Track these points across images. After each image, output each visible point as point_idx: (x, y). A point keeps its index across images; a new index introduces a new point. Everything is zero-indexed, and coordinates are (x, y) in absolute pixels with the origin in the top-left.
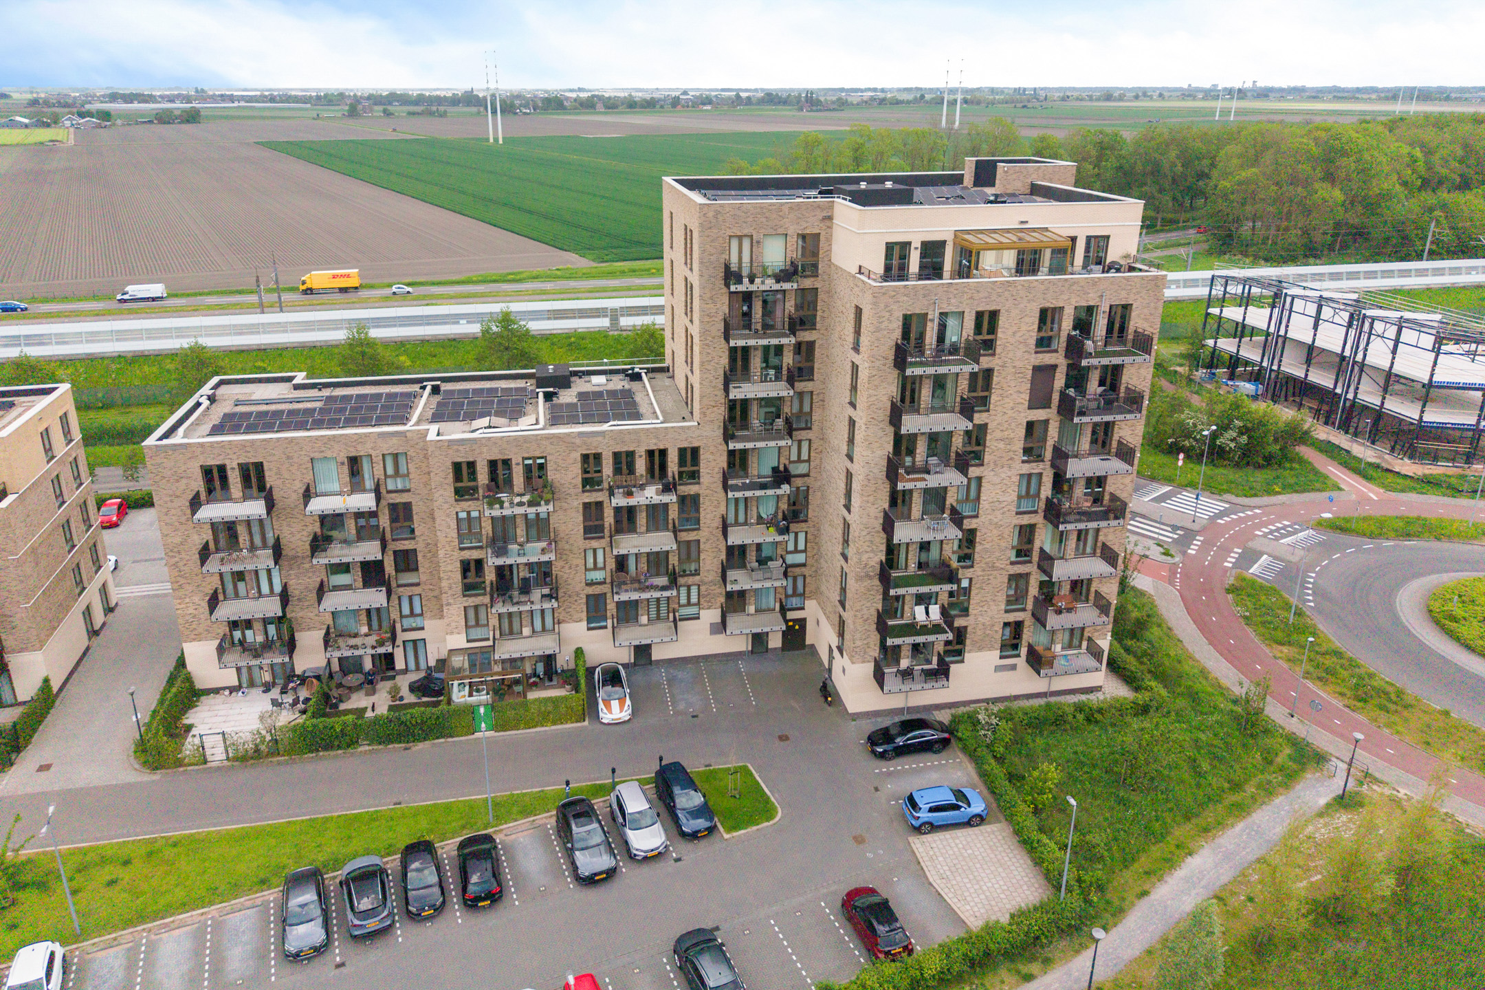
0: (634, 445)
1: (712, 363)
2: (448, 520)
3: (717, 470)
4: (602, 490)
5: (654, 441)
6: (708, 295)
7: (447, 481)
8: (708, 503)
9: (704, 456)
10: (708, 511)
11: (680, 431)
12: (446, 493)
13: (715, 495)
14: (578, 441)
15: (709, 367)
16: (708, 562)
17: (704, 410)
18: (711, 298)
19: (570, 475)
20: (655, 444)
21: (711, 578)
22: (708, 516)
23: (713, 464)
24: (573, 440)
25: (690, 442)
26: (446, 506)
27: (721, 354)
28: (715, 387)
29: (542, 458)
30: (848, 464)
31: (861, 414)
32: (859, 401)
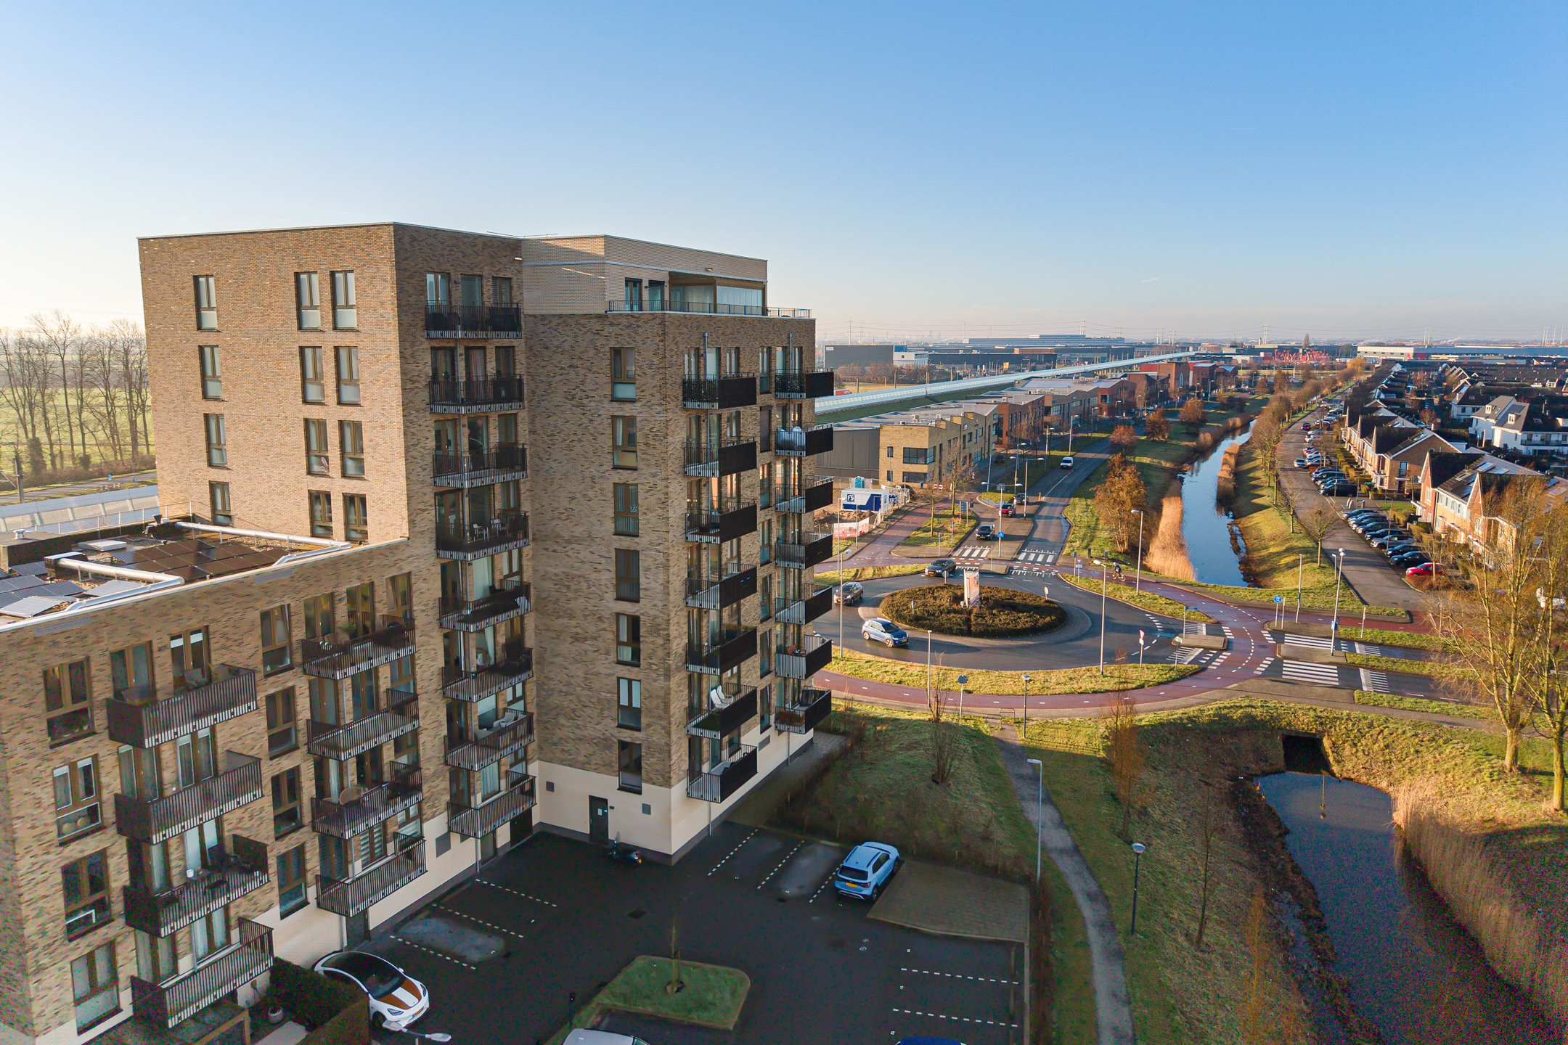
0: (334, 584)
1: (419, 449)
2: (37, 790)
3: (431, 603)
4: (291, 667)
6: (409, 351)
7: (33, 711)
8: (423, 656)
9: (418, 586)
10: (424, 668)
11: (388, 552)
12: (33, 737)
13: (432, 641)
14: (255, 591)
15: (415, 454)
16: (429, 745)
17: (412, 518)
18: (413, 356)
19: (246, 650)
20: (359, 579)
21: (433, 769)
23: (426, 596)
24: (249, 590)
25: (401, 568)
26: (33, 762)
28: (423, 483)
29: (198, 630)
30: (623, 543)
31: (653, 471)
32: (644, 456)
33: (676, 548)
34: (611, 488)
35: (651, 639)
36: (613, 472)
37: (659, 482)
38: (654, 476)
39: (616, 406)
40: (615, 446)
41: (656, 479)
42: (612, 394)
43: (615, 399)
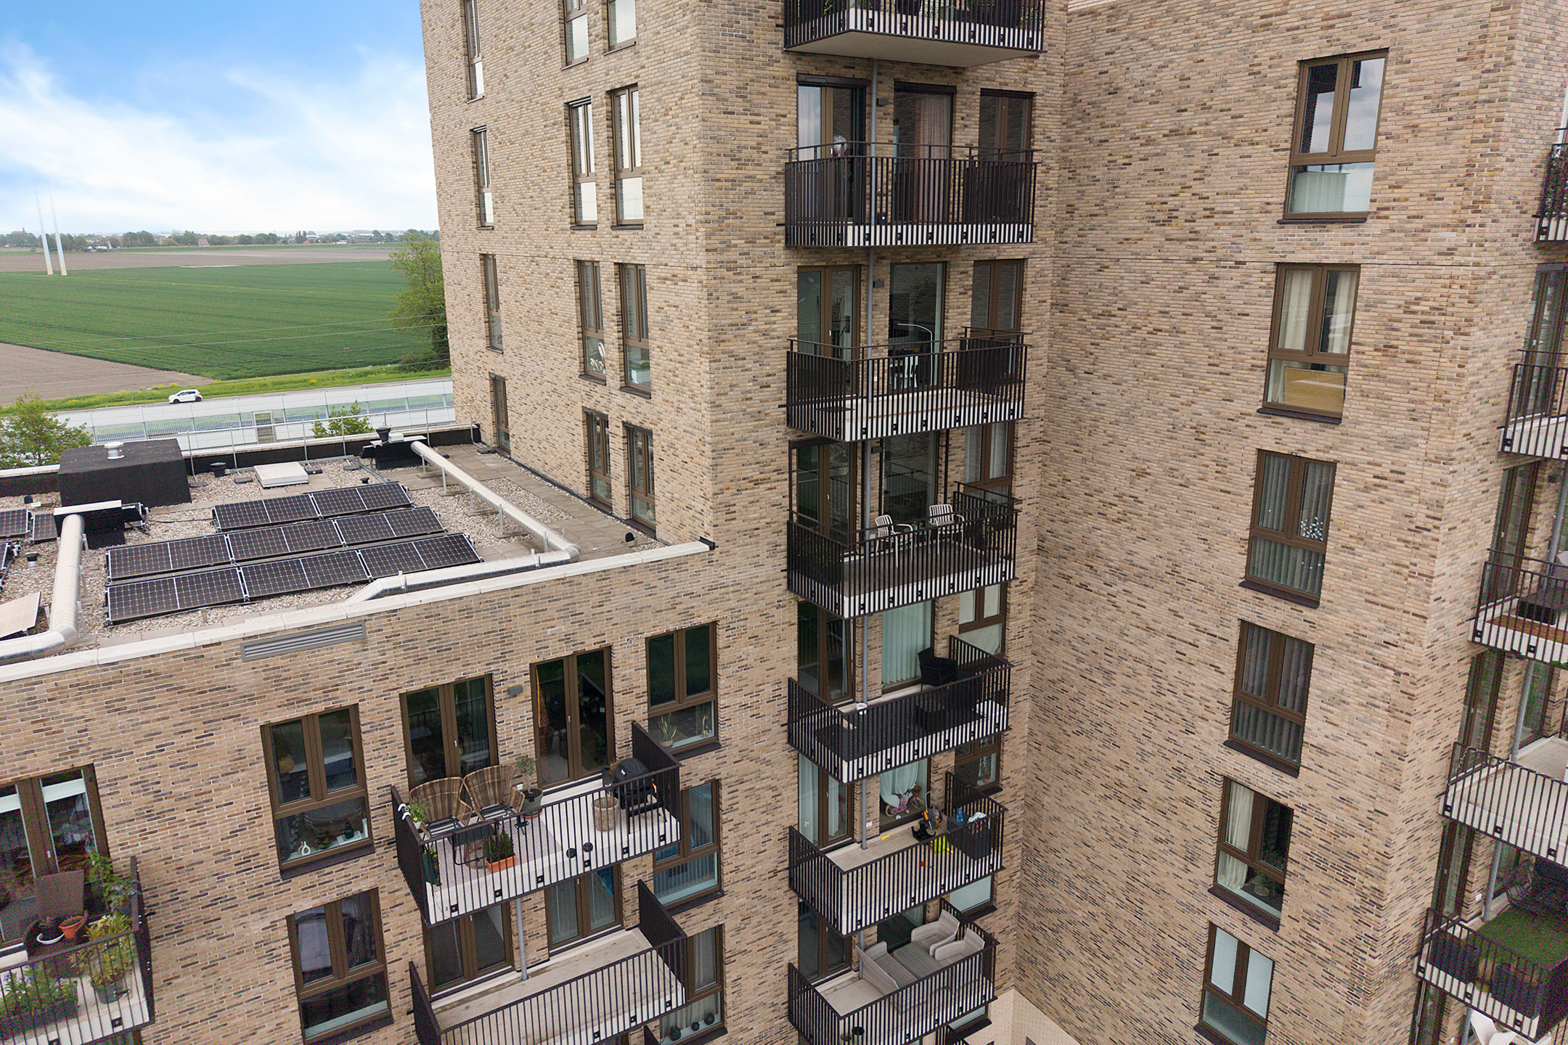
0: (489, 654)
3: (768, 690)
5: (563, 628)
6: (732, 80)
8: (744, 804)
9: (729, 651)
11: (652, 578)
13: (767, 771)
14: (244, 676)
16: (749, 984)
17: (726, 497)
18: (741, 93)
19: (219, 823)
20: (567, 639)
21: (758, 1028)
22: (747, 844)
23: (757, 674)
24: (223, 676)
25: (687, 613)
29: (73, 774)
30: (1267, 612)
31: (1398, 431)
32: (1374, 385)
33: (1440, 662)
34: (1251, 463)
35: (1317, 878)
36: (1260, 422)
37: (1412, 465)
38: (1398, 444)
39: (1296, 232)
40: (1276, 352)
41: (1403, 455)
42: (1287, 205)
43: (1291, 218)
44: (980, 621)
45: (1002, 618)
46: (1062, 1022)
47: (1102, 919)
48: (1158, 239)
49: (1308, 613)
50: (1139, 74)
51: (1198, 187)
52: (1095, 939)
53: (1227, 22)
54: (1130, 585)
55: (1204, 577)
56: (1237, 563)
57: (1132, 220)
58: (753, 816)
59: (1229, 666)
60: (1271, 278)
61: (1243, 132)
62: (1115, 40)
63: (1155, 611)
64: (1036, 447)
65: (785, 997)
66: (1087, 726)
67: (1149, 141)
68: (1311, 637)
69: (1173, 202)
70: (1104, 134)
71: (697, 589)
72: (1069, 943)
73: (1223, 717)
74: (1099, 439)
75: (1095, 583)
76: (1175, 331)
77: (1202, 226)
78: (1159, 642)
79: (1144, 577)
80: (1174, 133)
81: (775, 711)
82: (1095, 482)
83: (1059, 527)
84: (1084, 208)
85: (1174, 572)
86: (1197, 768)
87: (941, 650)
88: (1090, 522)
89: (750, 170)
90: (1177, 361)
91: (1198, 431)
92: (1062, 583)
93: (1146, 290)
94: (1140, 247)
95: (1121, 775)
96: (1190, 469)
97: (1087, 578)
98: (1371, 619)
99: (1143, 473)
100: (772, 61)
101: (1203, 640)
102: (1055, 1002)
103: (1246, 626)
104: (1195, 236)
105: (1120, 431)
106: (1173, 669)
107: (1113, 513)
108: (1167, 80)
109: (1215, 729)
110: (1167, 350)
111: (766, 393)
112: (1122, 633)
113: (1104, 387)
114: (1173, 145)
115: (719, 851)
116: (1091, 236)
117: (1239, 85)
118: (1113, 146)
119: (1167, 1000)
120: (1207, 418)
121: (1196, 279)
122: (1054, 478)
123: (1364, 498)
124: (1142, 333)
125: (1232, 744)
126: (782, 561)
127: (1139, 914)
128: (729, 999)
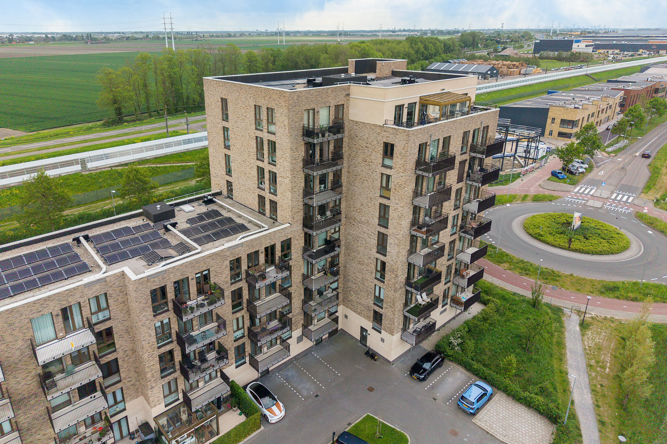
0: (259, 246)
1: (297, 187)
2: (150, 331)
3: (300, 249)
4: (241, 280)
5: (269, 241)
6: (295, 147)
7: (147, 305)
8: (295, 270)
9: (294, 242)
10: (296, 274)
11: (282, 231)
12: (147, 314)
13: (299, 263)
14: (228, 253)
15: (295, 190)
16: (296, 303)
17: (293, 216)
18: (296, 148)
19: (224, 276)
20: (270, 243)
21: (297, 312)
22: (296, 277)
23: (298, 246)
24: (225, 253)
25: (287, 237)
26: (148, 322)
27: (301, 181)
28: (298, 201)
29: (206, 270)
30: (381, 230)
31: (397, 202)
32: (394, 194)
33: (404, 237)
34: (378, 205)
35: (390, 274)
36: (380, 198)
37: (399, 208)
38: (397, 204)
39: (384, 168)
40: (382, 187)
41: (398, 206)
42: (383, 163)
43: (384, 166)
44: (335, 232)
45: (339, 231)
46: (351, 309)
47: (358, 287)
48: (364, 164)
49: (387, 230)
50: (361, 135)
51: (370, 157)
52: (357, 291)
53: (373, 131)
54: (361, 225)
55: (372, 223)
56: (377, 221)
57: (360, 160)
58: (297, 272)
59: (376, 239)
60: (380, 175)
61: (376, 150)
62: (356, 127)
63: (365, 229)
64: (345, 198)
65: (301, 306)
66: (354, 251)
67: (362, 147)
68: (387, 234)
69: (366, 159)
70: (355, 143)
71: (288, 232)
72: (352, 293)
73: (376, 248)
74: (355, 198)
75: (355, 224)
76: (367, 181)
77: (371, 164)
78: (366, 235)
79: (363, 223)
80: (366, 147)
81: (301, 252)
82: (355, 205)
83: (349, 213)
84: (352, 155)
85: (368, 222)
86: (372, 257)
87: (328, 239)
88: (354, 213)
89: (298, 161)
90: (367, 186)
91: (371, 198)
92: (350, 224)
93: (362, 172)
94: (361, 165)
95: (360, 259)
96: (370, 205)
97: (354, 223)
98: (395, 231)
99: (362, 205)
100: (301, 142)
101: (372, 234)
102: (350, 305)
103: (378, 232)
104: (370, 165)
105: (359, 196)
106: (368, 240)
107: (358, 211)
108: (365, 137)
109: (375, 250)
110: (366, 184)
111: (300, 197)
112: (360, 233)
113: (356, 188)
114: (366, 149)
115: (291, 279)
116: (353, 161)
117: (375, 142)
118: (357, 146)
119: (369, 300)
120: (372, 196)
121: (370, 173)
122: (348, 204)
123: (393, 212)
124: (362, 180)
125: (377, 252)
126: (302, 226)
127: (364, 285)
128: (292, 306)
